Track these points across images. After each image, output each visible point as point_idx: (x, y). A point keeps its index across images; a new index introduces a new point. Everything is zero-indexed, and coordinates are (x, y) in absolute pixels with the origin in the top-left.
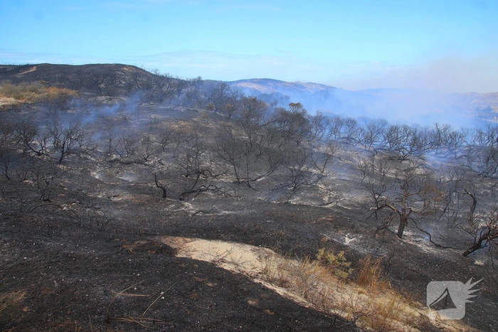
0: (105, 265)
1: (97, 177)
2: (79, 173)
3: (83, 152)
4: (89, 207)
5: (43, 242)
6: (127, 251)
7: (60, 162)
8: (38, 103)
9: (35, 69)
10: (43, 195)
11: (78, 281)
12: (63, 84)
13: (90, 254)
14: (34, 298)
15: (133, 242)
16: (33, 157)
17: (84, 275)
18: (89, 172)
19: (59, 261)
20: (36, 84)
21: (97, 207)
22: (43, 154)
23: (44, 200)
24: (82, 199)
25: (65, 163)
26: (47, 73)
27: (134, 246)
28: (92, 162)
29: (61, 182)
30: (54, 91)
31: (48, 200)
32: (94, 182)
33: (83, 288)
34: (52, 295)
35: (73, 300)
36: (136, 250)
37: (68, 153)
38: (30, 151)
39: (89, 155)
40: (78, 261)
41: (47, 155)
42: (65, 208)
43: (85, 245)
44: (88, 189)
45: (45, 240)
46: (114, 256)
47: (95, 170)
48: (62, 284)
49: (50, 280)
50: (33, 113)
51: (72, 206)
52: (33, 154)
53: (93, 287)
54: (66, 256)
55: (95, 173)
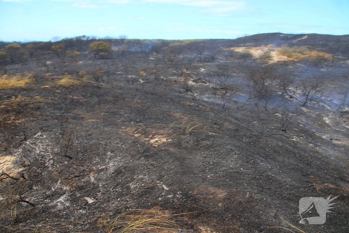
0: (290, 194)
1: (327, 122)
2: (314, 116)
3: (322, 102)
4: (312, 143)
5: (259, 161)
6: (314, 189)
7: (304, 105)
8: (301, 61)
9: (306, 37)
10: (283, 127)
11: (262, 198)
12: (324, 49)
13: (285, 182)
14: (229, 199)
15: (324, 183)
16: (287, 98)
17: (270, 196)
18: (323, 117)
19: (260, 179)
20: (303, 48)
21: (319, 144)
22: (294, 97)
23: (282, 130)
24: (310, 136)
25: (306, 107)
26: (313, 41)
27: (322, 186)
28: (327, 110)
29: (300, 120)
30: (314, 54)
31: (285, 131)
32: (323, 125)
33: (263, 206)
34: (240, 202)
35: (250, 212)
36: (322, 191)
37: (311, 100)
38: (286, 94)
39: (327, 104)
40: (273, 183)
41: (296, 99)
42: (294, 139)
43: (286, 173)
44: (317, 129)
45: (262, 161)
46: (302, 189)
47: (327, 116)
48: (251, 197)
49: (246, 190)
50: (296, 68)
51: (300, 139)
52: (287, 97)
53: (270, 208)
54: (268, 176)
55: (327, 119)
